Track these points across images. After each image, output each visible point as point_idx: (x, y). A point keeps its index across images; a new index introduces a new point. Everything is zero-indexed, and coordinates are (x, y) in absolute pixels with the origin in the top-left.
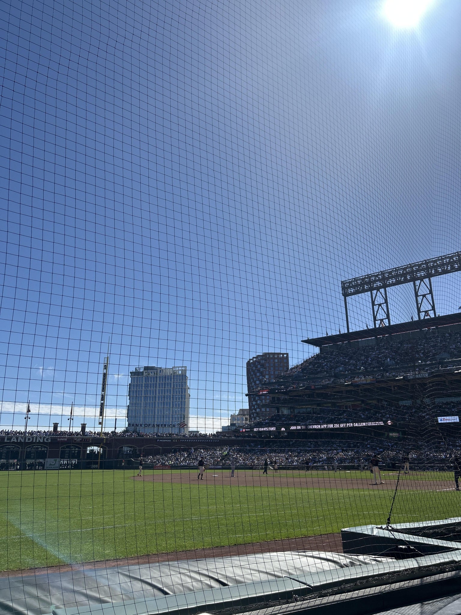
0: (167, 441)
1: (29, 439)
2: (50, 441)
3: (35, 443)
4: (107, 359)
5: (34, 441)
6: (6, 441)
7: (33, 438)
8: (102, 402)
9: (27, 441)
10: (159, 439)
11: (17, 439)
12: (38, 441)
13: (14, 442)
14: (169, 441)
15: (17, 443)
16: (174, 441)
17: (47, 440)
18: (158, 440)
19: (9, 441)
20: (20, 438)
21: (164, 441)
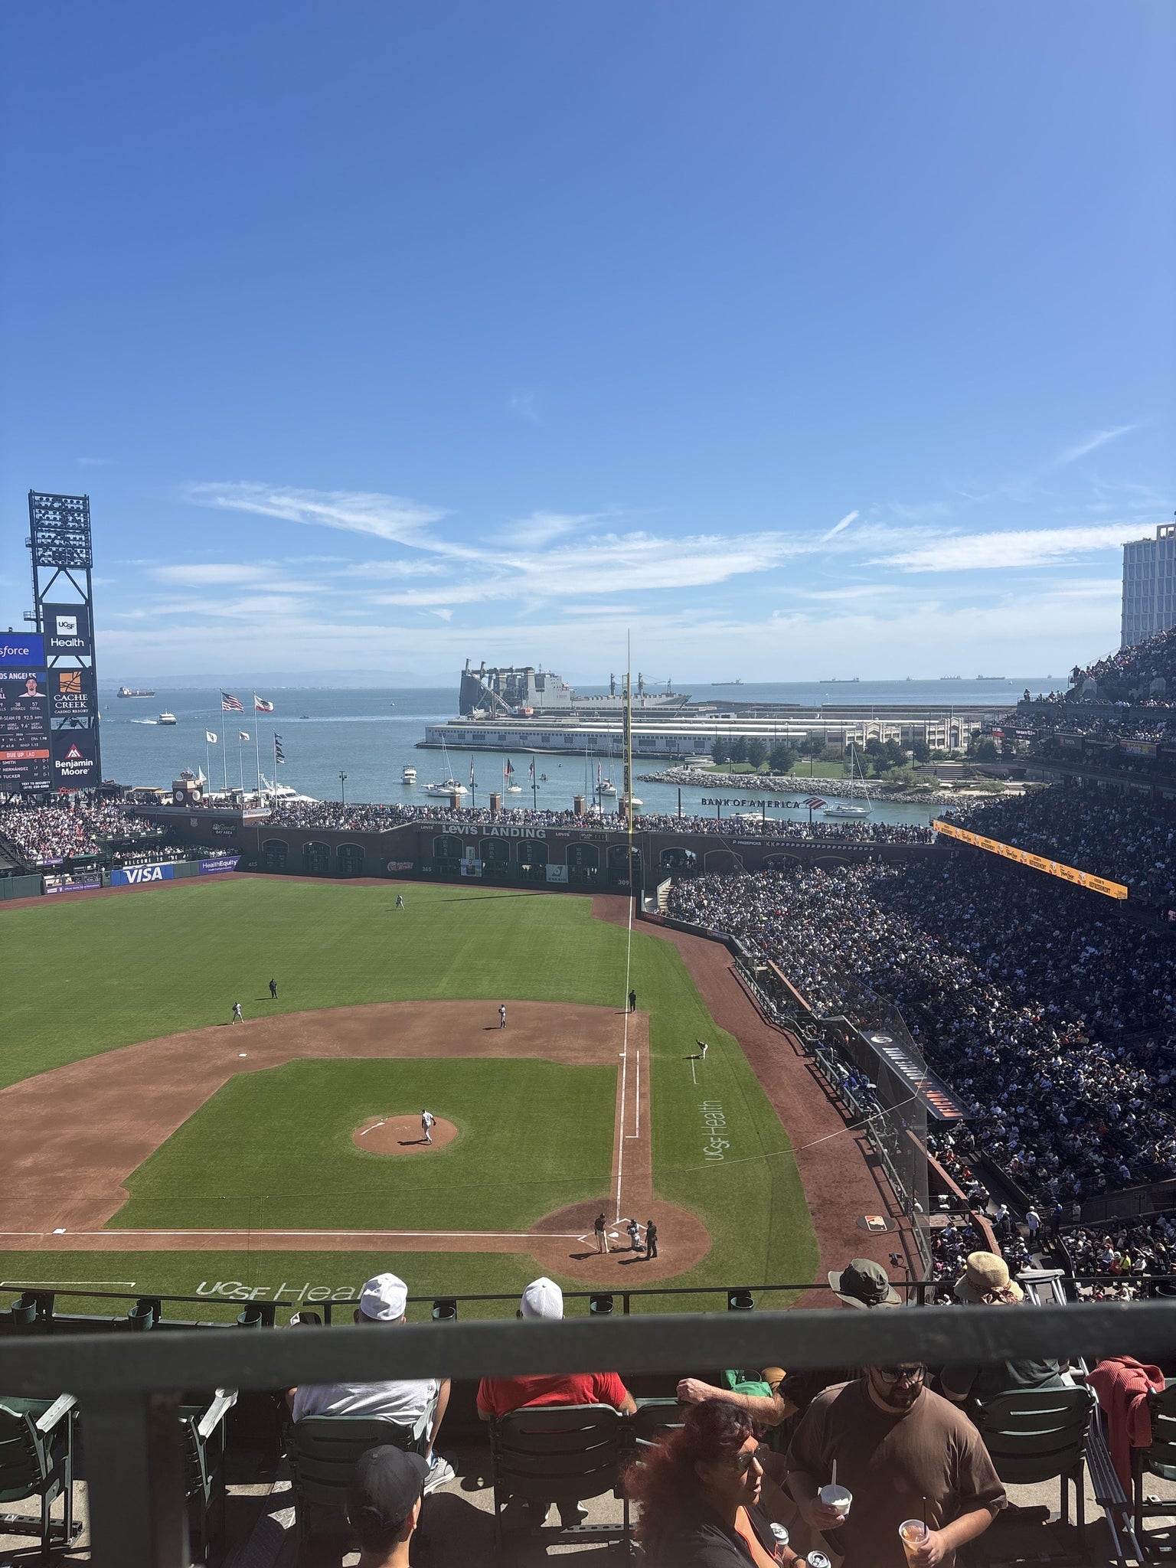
0: (753, 843)
1: (515, 832)
2: (544, 836)
3: (523, 838)
4: (626, 677)
5: (523, 836)
6: (484, 833)
7: (520, 830)
9: (512, 835)
10: (737, 840)
11: (499, 833)
12: (527, 836)
13: (495, 835)
14: (756, 843)
15: (499, 837)
16: (768, 844)
17: (540, 834)
18: (735, 842)
19: (488, 834)
20: (502, 830)
21: (748, 843)
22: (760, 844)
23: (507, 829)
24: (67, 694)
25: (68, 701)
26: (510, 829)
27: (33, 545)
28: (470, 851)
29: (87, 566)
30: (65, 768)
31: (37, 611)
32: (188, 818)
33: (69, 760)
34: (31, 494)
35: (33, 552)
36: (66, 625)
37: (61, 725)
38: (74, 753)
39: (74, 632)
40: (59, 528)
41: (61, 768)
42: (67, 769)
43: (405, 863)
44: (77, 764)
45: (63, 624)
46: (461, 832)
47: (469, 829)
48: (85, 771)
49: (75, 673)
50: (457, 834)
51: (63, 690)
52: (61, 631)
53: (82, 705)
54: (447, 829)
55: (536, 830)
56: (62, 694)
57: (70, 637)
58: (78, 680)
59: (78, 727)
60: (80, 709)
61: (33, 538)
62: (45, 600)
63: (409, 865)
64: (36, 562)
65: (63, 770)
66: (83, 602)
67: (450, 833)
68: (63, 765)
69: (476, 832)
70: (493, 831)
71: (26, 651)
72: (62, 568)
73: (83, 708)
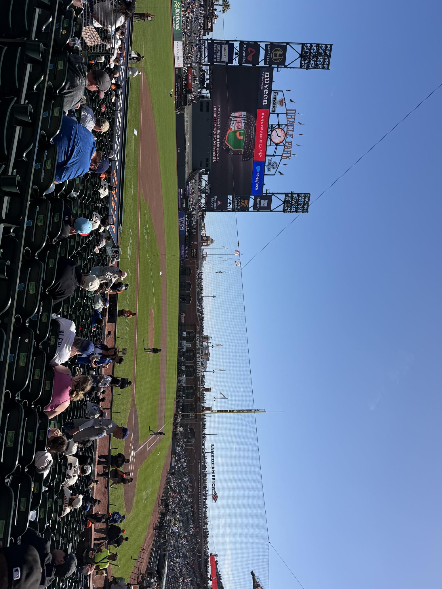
0: (199, 470)
1: (198, 364)
2: (197, 376)
4: (264, 411)
5: (197, 367)
6: (197, 351)
7: (200, 366)
8: (229, 411)
9: (197, 363)
11: (198, 357)
12: (197, 369)
13: (196, 355)
15: (196, 357)
17: (199, 374)
18: (199, 461)
20: (199, 358)
21: (199, 467)
22: (199, 473)
23: (199, 360)
24: (240, 202)
25: (238, 202)
26: (200, 362)
27: (292, 194)
28: (189, 345)
29: (284, 211)
30: (214, 199)
31: (269, 193)
32: (197, 241)
33: (217, 201)
34: (309, 194)
35: (289, 194)
36: (264, 203)
37: (230, 199)
38: (219, 203)
39: (262, 205)
40: (298, 202)
41: (214, 198)
42: (213, 200)
43: (184, 320)
44: (215, 204)
45: (265, 202)
46: (197, 342)
47: (198, 345)
48: (212, 206)
49: (247, 205)
50: (196, 340)
51: (242, 200)
52: (262, 201)
53: (236, 207)
54: (198, 336)
55: (200, 372)
56: (240, 200)
57: (260, 204)
58: (245, 206)
59: (228, 205)
60: (235, 206)
61: (295, 194)
62: (273, 196)
63: (183, 321)
64: (286, 195)
65: (213, 199)
66: (272, 209)
67: (196, 337)
68: (215, 199)
69: (197, 348)
70: (198, 355)
71: (257, 189)
72: (284, 203)
73: (235, 207)
